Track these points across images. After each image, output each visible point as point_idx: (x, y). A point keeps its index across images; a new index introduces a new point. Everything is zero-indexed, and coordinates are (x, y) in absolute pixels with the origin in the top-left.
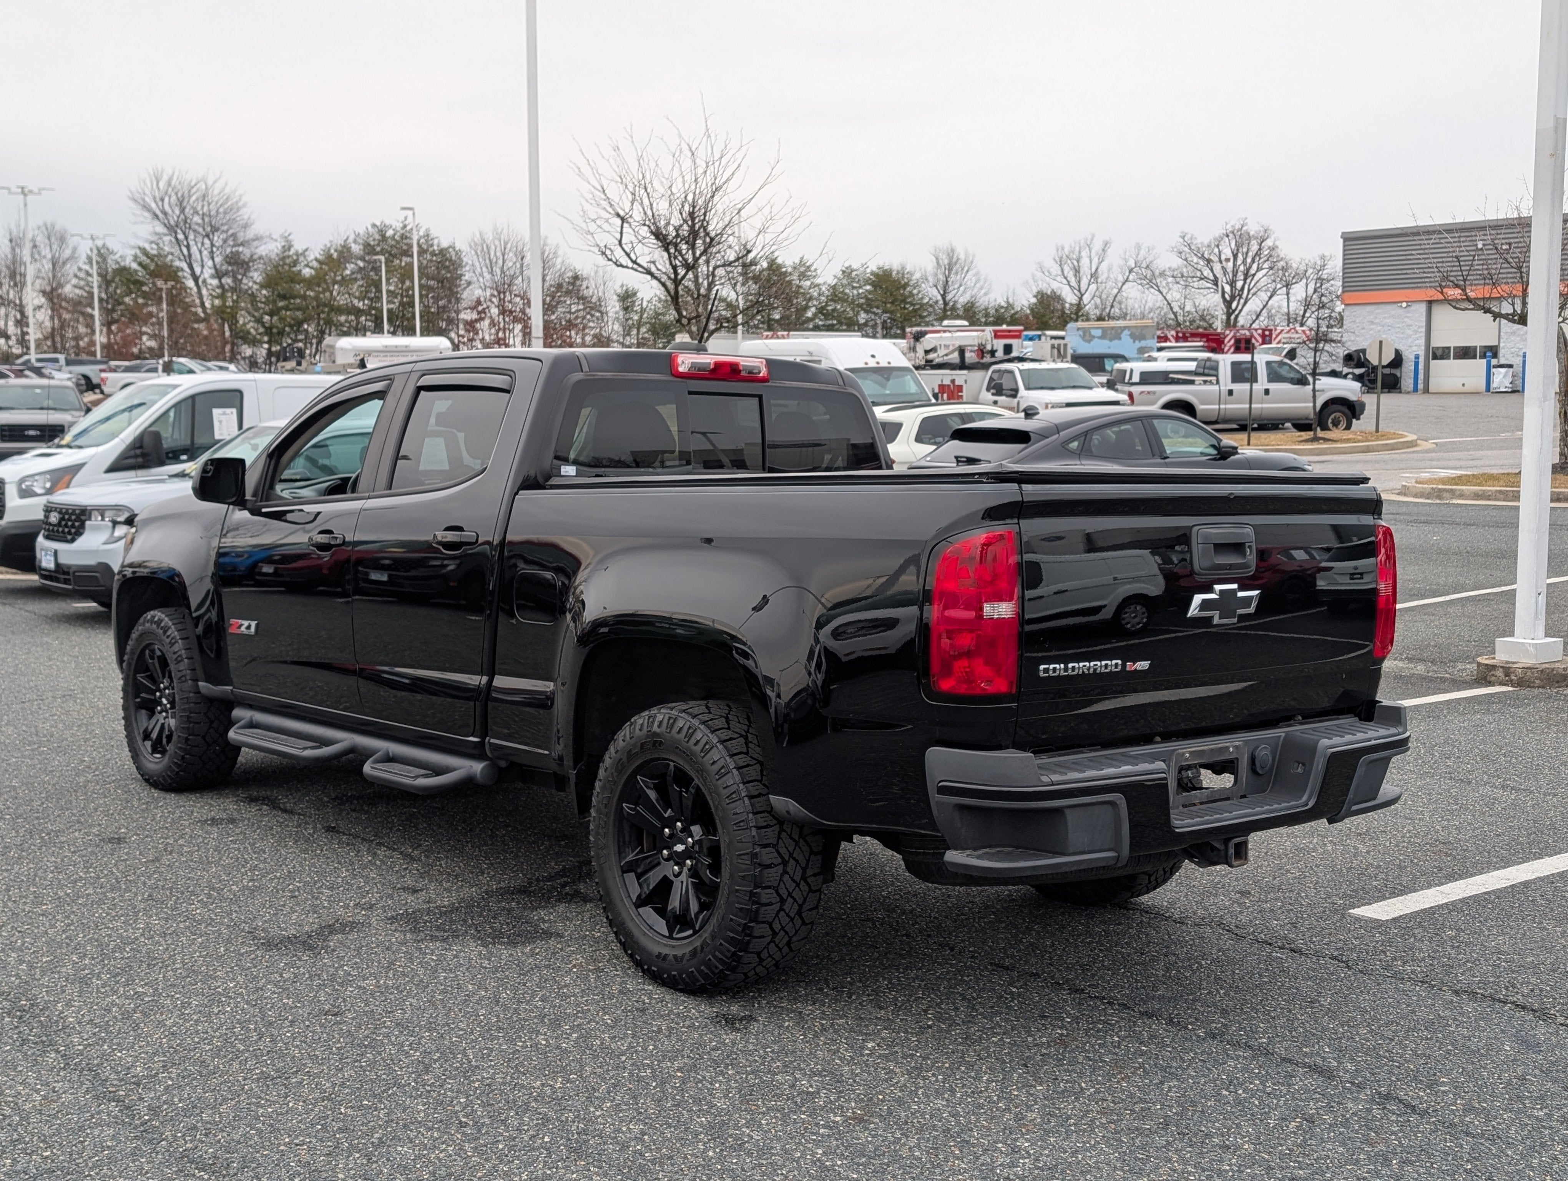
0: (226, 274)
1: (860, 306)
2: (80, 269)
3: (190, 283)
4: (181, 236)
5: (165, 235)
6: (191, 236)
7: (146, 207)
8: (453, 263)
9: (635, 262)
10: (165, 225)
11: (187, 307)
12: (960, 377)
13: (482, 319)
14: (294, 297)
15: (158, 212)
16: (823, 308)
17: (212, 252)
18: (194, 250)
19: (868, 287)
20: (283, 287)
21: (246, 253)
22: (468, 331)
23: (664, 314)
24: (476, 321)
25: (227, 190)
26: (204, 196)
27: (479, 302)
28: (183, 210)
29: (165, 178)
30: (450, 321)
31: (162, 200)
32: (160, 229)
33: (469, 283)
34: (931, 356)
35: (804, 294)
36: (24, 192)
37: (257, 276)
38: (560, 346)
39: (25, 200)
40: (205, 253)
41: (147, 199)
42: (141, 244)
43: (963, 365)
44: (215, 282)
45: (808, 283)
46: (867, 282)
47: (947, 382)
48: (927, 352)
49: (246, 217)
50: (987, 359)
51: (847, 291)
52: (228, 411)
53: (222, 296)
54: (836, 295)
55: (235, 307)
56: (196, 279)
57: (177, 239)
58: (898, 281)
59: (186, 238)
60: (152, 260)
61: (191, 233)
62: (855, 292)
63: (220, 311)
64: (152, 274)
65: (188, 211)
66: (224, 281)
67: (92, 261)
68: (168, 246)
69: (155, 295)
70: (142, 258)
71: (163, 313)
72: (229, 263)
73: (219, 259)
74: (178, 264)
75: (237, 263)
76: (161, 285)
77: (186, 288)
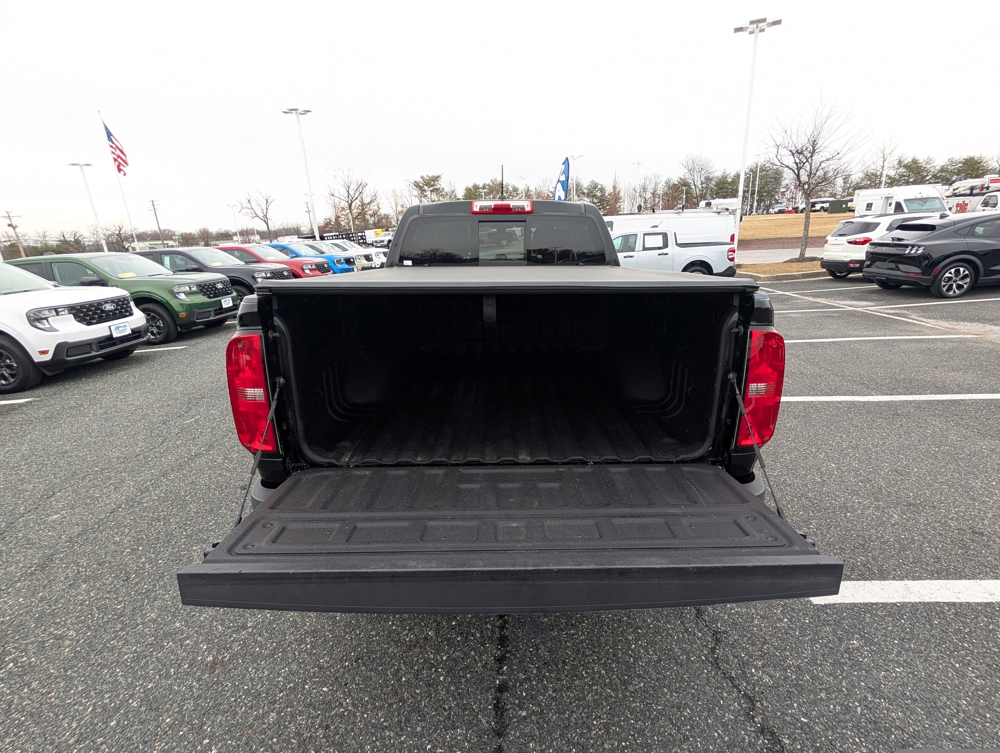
0: (704, 183)
1: (954, 173)
2: (663, 185)
3: (693, 187)
4: (692, 173)
5: (687, 173)
6: (695, 172)
7: (683, 165)
8: (781, 172)
9: (781, 163)
10: (688, 169)
11: (691, 194)
12: (967, 199)
13: (787, 191)
14: (724, 188)
15: (686, 166)
16: (935, 175)
17: (701, 177)
18: (695, 176)
19: (961, 165)
20: (721, 186)
21: (711, 176)
22: (782, 195)
23: (860, 183)
24: (785, 192)
25: (707, 157)
26: (700, 159)
27: (787, 185)
28: (693, 164)
29: (689, 155)
30: (777, 192)
31: (688, 162)
32: (687, 171)
33: (785, 179)
34: (955, 192)
35: (927, 170)
36: (638, 164)
37: (714, 183)
38: (817, 198)
40: (699, 177)
41: (683, 162)
42: (680, 176)
43: (971, 194)
44: (701, 186)
45: (929, 166)
46: (960, 163)
47: (961, 202)
48: (954, 190)
49: (712, 164)
50: (985, 191)
51: (949, 167)
53: (702, 191)
54: (943, 170)
55: (706, 193)
56: (695, 185)
58: (977, 161)
60: (682, 181)
62: (953, 167)
63: (701, 194)
64: (682, 185)
65: (695, 165)
66: (703, 185)
67: (666, 183)
68: (688, 176)
69: (682, 192)
70: (680, 181)
71: (684, 197)
72: (706, 180)
73: (703, 179)
74: (690, 181)
75: (708, 179)
76: (684, 188)
77: (692, 189)
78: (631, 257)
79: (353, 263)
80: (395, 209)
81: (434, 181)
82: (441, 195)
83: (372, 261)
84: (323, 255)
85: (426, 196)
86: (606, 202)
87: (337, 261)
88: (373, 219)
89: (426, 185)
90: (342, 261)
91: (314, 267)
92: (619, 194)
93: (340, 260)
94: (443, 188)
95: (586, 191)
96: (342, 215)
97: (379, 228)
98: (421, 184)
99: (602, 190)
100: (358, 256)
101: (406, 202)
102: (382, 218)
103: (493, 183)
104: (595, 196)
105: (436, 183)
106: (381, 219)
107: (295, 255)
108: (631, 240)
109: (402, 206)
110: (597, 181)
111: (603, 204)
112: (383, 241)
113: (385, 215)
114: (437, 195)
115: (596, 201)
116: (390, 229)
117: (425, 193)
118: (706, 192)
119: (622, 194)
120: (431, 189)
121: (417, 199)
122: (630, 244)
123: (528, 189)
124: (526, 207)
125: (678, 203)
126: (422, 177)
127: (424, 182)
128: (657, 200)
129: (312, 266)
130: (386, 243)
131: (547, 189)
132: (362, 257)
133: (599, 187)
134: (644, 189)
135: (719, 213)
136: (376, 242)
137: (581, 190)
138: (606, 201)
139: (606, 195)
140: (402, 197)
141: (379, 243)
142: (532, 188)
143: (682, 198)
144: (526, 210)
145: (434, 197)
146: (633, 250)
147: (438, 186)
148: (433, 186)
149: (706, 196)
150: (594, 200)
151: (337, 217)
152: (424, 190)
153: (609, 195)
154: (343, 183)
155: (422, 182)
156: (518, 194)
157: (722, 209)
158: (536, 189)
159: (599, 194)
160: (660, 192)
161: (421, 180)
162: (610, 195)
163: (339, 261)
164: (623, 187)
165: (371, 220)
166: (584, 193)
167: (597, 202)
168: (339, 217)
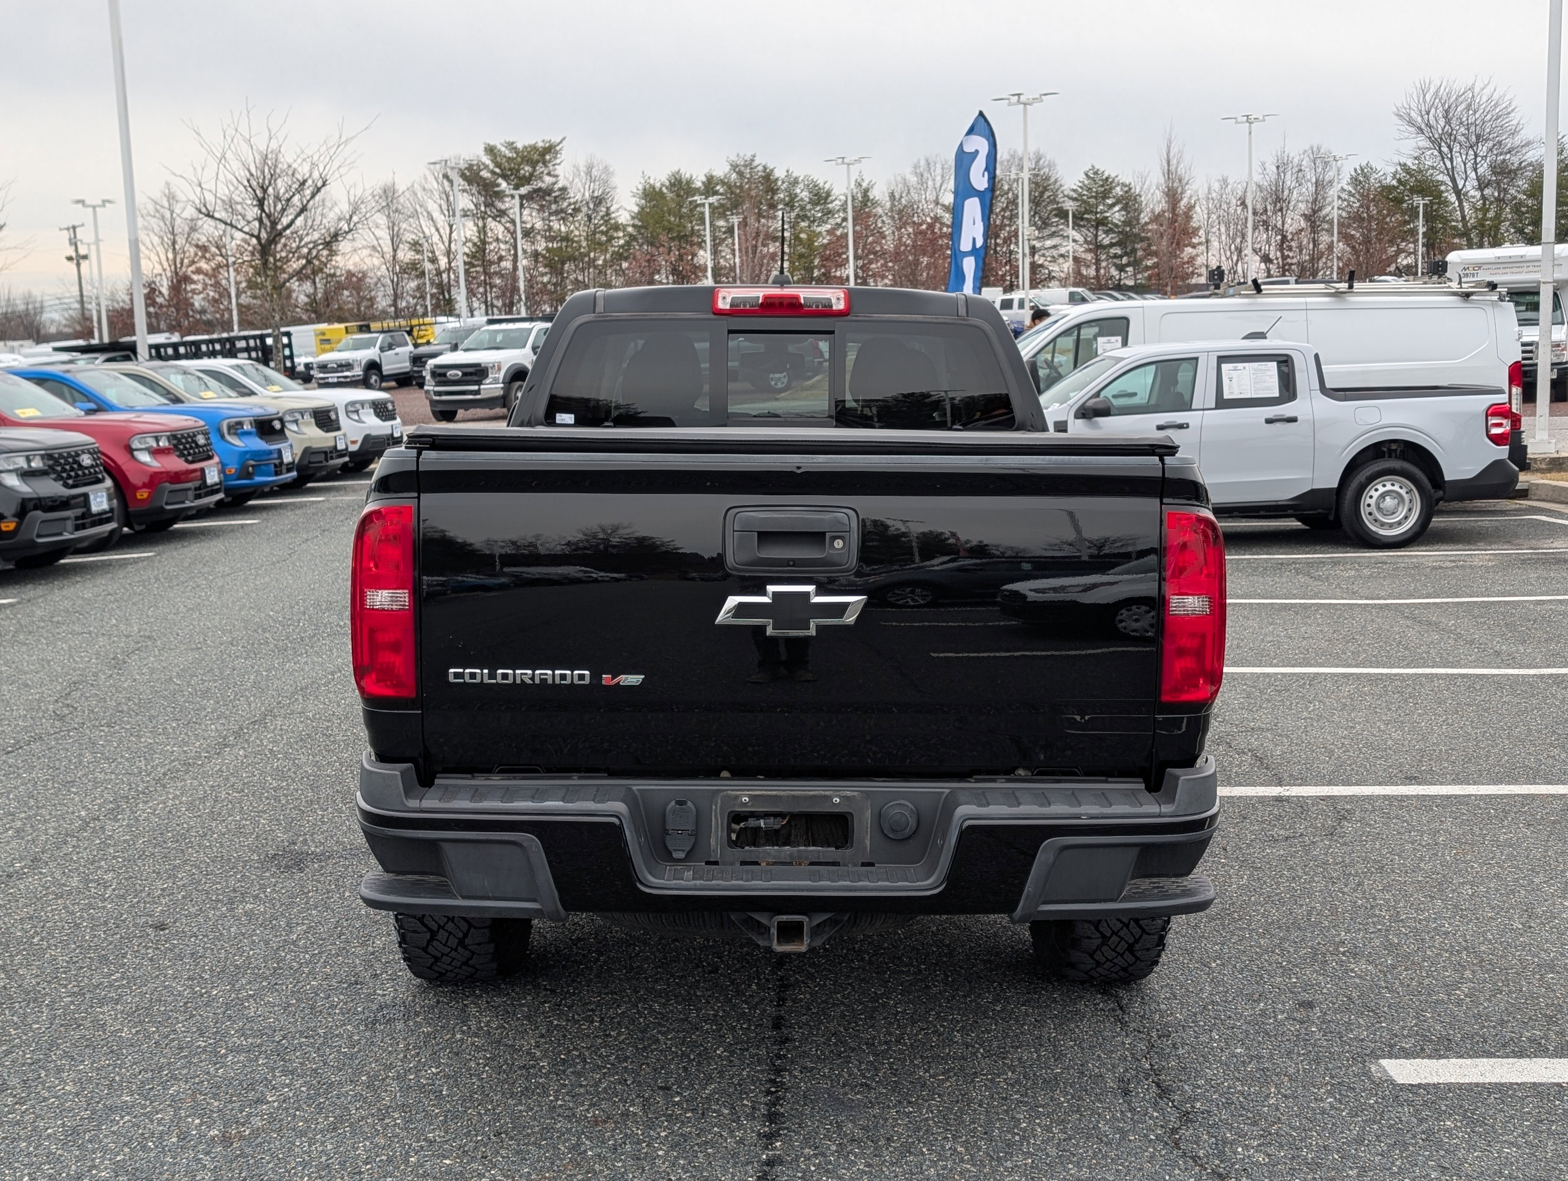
0: (1488, 184)
2: (1343, 190)
3: (1453, 198)
4: (1445, 149)
5: (1429, 149)
6: (1456, 148)
7: (1411, 122)
10: (1430, 138)
11: (1446, 221)
15: (1423, 126)
17: (1476, 163)
18: (1458, 161)
21: (1513, 160)
25: (1496, 96)
26: (1470, 105)
28: (1448, 122)
29: (1433, 90)
31: (1428, 113)
32: (1426, 143)
36: (1249, 120)
37: (1523, 184)
39: (1250, 127)
40: (1469, 165)
41: (1413, 114)
42: (1403, 160)
44: (1478, 194)
49: (1514, 122)
52: (1113, 339)
53: (1485, 210)
56: (1458, 192)
57: (1440, 152)
59: (1451, 151)
60: (1412, 176)
61: (1457, 145)
63: (1481, 223)
64: (1413, 191)
65: (1454, 122)
66: (1487, 192)
67: (1355, 181)
68: (1431, 159)
69: (1413, 212)
70: (1403, 175)
71: (1421, 230)
72: (1494, 173)
73: (1483, 169)
74: (1440, 177)
75: (1501, 173)
76: (1420, 202)
77: (1446, 203)
78: (1181, 427)
79: (280, 434)
80: (389, 256)
81: (534, 164)
82: (556, 213)
83: (338, 429)
84: (178, 407)
85: (502, 213)
86: (1144, 244)
87: (230, 428)
88: (308, 287)
89: (505, 177)
90: (247, 427)
91: (164, 443)
92: (1188, 217)
93: (240, 424)
94: (564, 189)
95: (1070, 206)
96: (199, 271)
97: (329, 321)
98: (485, 174)
99: (1129, 201)
100: (292, 411)
101: (429, 230)
102: (340, 287)
103: (741, 174)
104: (1101, 222)
105: (540, 168)
106: (336, 286)
107: (92, 406)
108: (1183, 376)
109: (416, 246)
110: (1109, 171)
111: (1134, 251)
112: (348, 366)
113: (350, 274)
114: (542, 209)
115: (1106, 241)
116: (374, 326)
117: (500, 205)
118: (1498, 216)
119: (1199, 216)
120: (523, 190)
121: (470, 224)
122: (1179, 388)
123: (866, 192)
124: (834, 301)
125: (1399, 251)
126: (491, 150)
127: (498, 165)
128: (1324, 238)
129: (157, 439)
130: (358, 372)
131: (931, 196)
132: (307, 417)
133: (1118, 191)
134: (1278, 200)
135: (1467, 295)
136: (323, 367)
137: (1054, 201)
138: (1142, 240)
139: (1144, 218)
140: (415, 214)
141: (334, 370)
142: (879, 193)
143: (1413, 232)
144: (834, 308)
145: (532, 218)
146: (1186, 406)
147: (548, 180)
148: (527, 180)
149: (1497, 229)
150: (1101, 236)
151: (180, 281)
152: (500, 195)
153: (1152, 221)
154: (243, 174)
155: (491, 166)
156: (829, 213)
157: (1478, 284)
158: (892, 196)
159: (1116, 215)
160: (1333, 211)
161: (487, 160)
162: (1156, 218)
163: (236, 428)
164: (1202, 193)
165: (301, 291)
166: (1062, 214)
167: (1112, 245)
168: (187, 279)
